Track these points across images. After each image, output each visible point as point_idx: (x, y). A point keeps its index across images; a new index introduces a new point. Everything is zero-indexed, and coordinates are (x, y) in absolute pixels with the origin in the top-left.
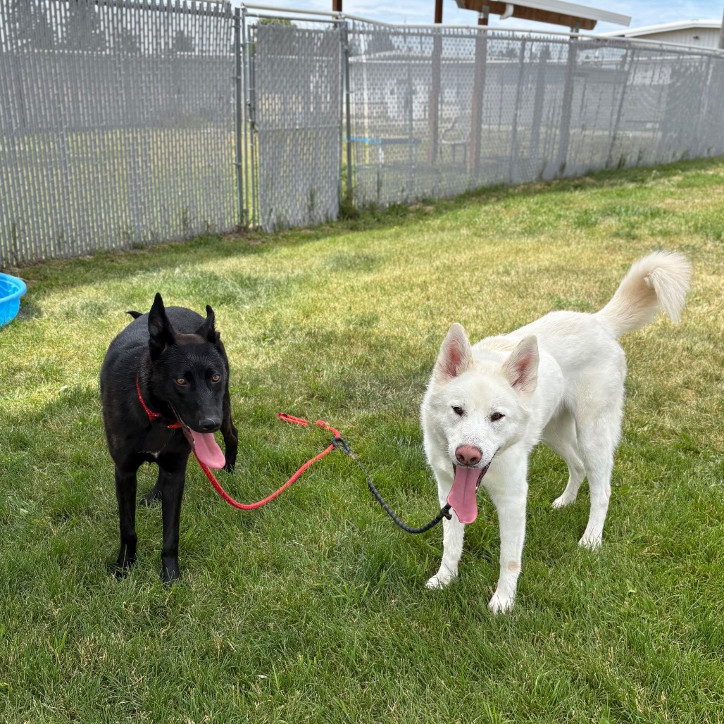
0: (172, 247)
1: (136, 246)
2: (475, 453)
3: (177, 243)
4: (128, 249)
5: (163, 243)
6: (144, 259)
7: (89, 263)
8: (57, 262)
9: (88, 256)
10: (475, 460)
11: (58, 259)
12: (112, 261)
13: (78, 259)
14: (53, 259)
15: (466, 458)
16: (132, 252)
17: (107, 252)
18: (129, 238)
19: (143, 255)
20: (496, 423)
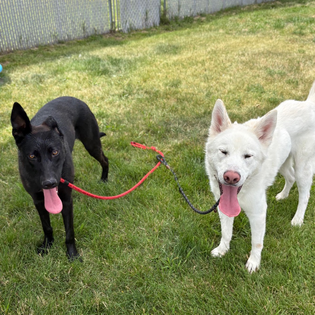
0: (78, 42)
1: (60, 42)
2: (236, 176)
3: (81, 40)
4: (56, 44)
5: (74, 40)
6: (64, 49)
7: (36, 52)
8: (20, 51)
9: (36, 48)
10: (236, 180)
11: (20, 50)
12: (48, 50)
13: (30, 50)
14: (17, 50)
15: (230, 179)
16: (58, 45)
17: (45, 46)
18: (56, 38)
19: (64, 47)
20: (247, 159)
